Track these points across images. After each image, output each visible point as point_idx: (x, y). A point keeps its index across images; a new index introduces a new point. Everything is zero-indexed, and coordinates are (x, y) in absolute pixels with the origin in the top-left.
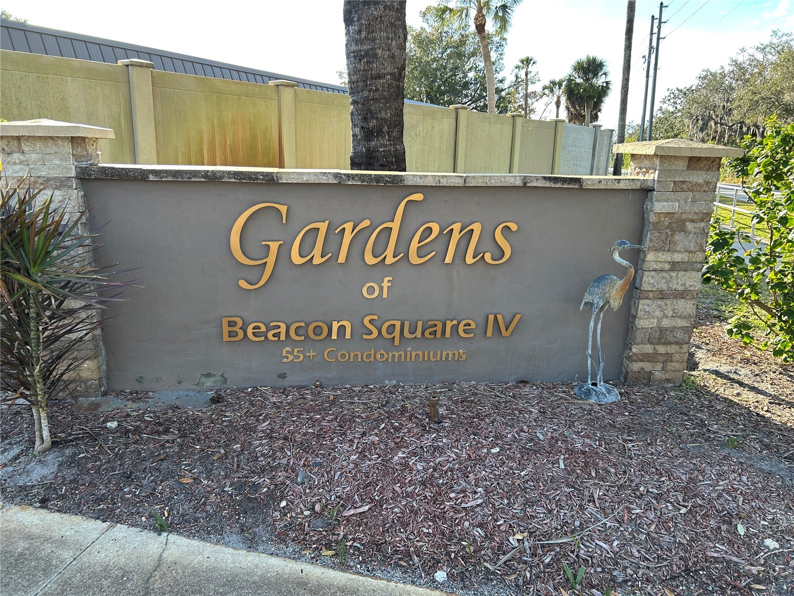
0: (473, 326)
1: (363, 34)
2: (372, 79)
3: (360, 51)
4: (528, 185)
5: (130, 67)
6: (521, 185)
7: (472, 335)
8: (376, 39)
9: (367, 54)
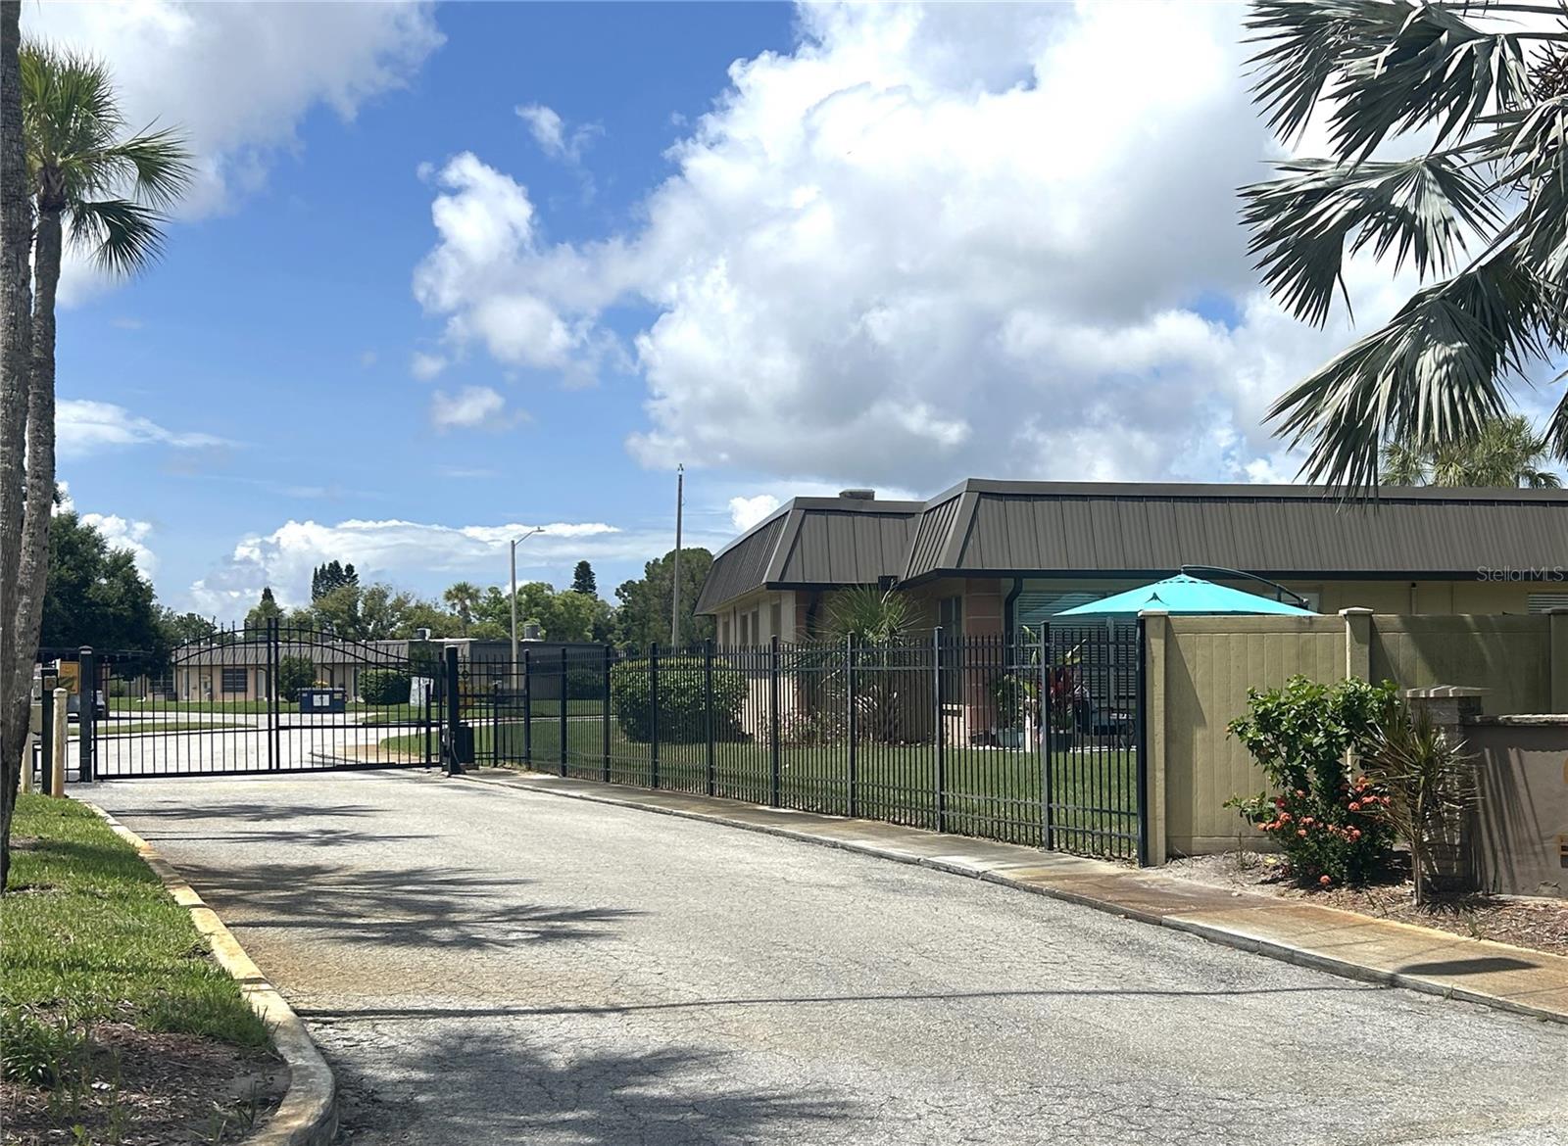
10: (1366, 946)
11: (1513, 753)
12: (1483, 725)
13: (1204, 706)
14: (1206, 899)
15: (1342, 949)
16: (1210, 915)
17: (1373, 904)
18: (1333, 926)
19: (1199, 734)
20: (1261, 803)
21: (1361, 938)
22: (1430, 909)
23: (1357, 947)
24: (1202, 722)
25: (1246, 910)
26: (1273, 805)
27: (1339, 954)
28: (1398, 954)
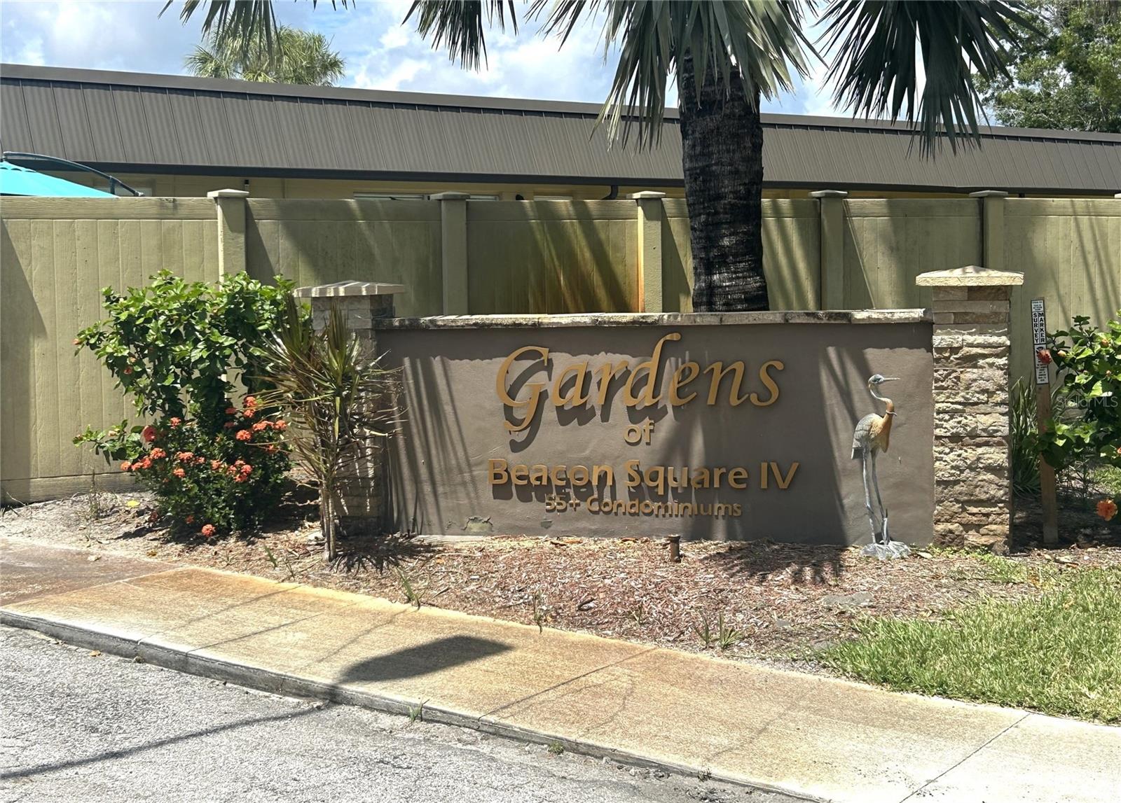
0: (745, 475)
1: (698, 149)
2: (710, 201)
3: (696, 168)
4: (790, 321)
5: (443, 202)
6: (782, 322)
7: (744, 486)
8: (713, 154)
9: (703, 169)
10: (281, 632)
11: (437, 363)
12: (402, 329)
13: (44, 311)
14: (55, 570)
15: (252, 643)
16: (62, 598)
17: (272, 560)
18: (230, 602)
19: (38, 348)
20: (122, 434)
21: (274, 621)
22: (347, 564)
23: (271, 638)
24: (41, 331)
25: (111, 586)
26: (136, 437)
27: (250, 653)
28: (328, 644)
